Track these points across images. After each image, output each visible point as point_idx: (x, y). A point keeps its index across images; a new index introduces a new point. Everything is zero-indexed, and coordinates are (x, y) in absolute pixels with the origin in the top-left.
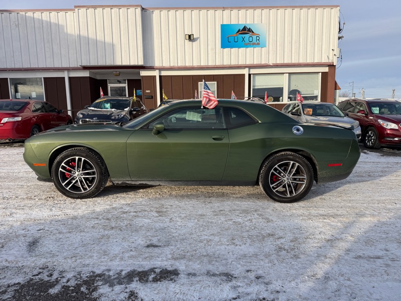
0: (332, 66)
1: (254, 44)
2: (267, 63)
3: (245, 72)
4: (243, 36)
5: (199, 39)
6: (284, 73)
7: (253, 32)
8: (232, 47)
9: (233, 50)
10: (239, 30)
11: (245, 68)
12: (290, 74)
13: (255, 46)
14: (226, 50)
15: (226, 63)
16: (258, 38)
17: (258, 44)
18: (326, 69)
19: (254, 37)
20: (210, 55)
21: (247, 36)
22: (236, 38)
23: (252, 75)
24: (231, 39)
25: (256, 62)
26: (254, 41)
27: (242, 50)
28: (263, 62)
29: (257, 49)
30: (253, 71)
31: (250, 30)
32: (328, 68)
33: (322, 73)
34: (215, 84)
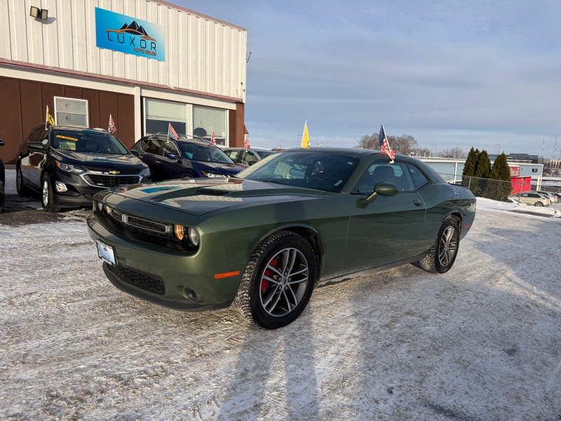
0: (239, 103)
1: (148, 52)
2: (167, 84)
3: (135, 92)
4: (133, 36)
5: (56, 21)
6: (187, 103)
7: (146, 34)
8: (114, 49)
9: (117, 54)
10: (125, 26)
11: (134, 86)
12: (194, 105)
13: (149, 55)
14: (105, 52)
15: (105, 72)
16: (153, 45)
17: (154, 54)
18: (234, 107)
19: (149, 42)
20: (76, 54)
21: (138, 38)
22: (121, 36)
23: (144, 99)
24: (113, 36)
25: (151, 80)
26: (149, 48)
27: (130, 57)
28: (162, 83)
29: (152, 61)
30: (146, 93)
31: (141, 30)
32: (235, 105)
33: (230, 110)
34: (85, 103)
